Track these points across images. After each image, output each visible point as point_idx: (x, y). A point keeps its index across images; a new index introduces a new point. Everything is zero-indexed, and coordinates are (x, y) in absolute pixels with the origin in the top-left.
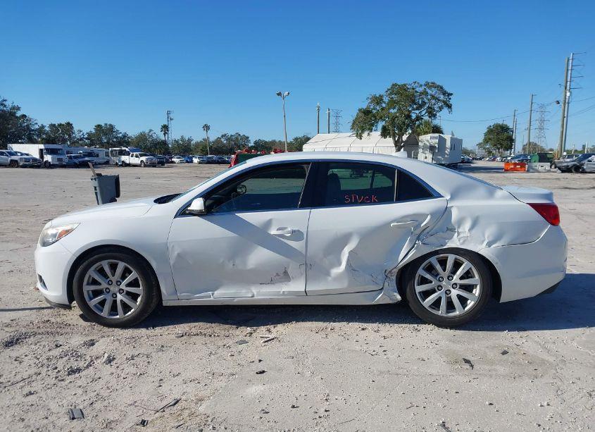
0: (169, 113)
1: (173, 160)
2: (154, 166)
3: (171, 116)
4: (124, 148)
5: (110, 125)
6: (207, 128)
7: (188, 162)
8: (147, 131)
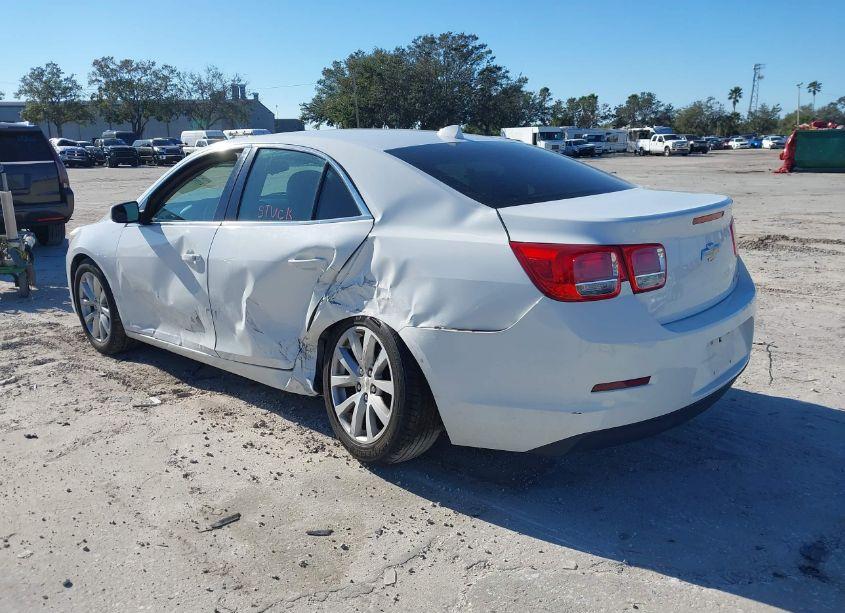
0: (757, 67)
1: (730, 143)
2: (684, 155)
3: (762, 72)
4: (647, 128)
5: (650, 95)
6: (815, 87)
7: (753, 146)
8: (704, 100)
